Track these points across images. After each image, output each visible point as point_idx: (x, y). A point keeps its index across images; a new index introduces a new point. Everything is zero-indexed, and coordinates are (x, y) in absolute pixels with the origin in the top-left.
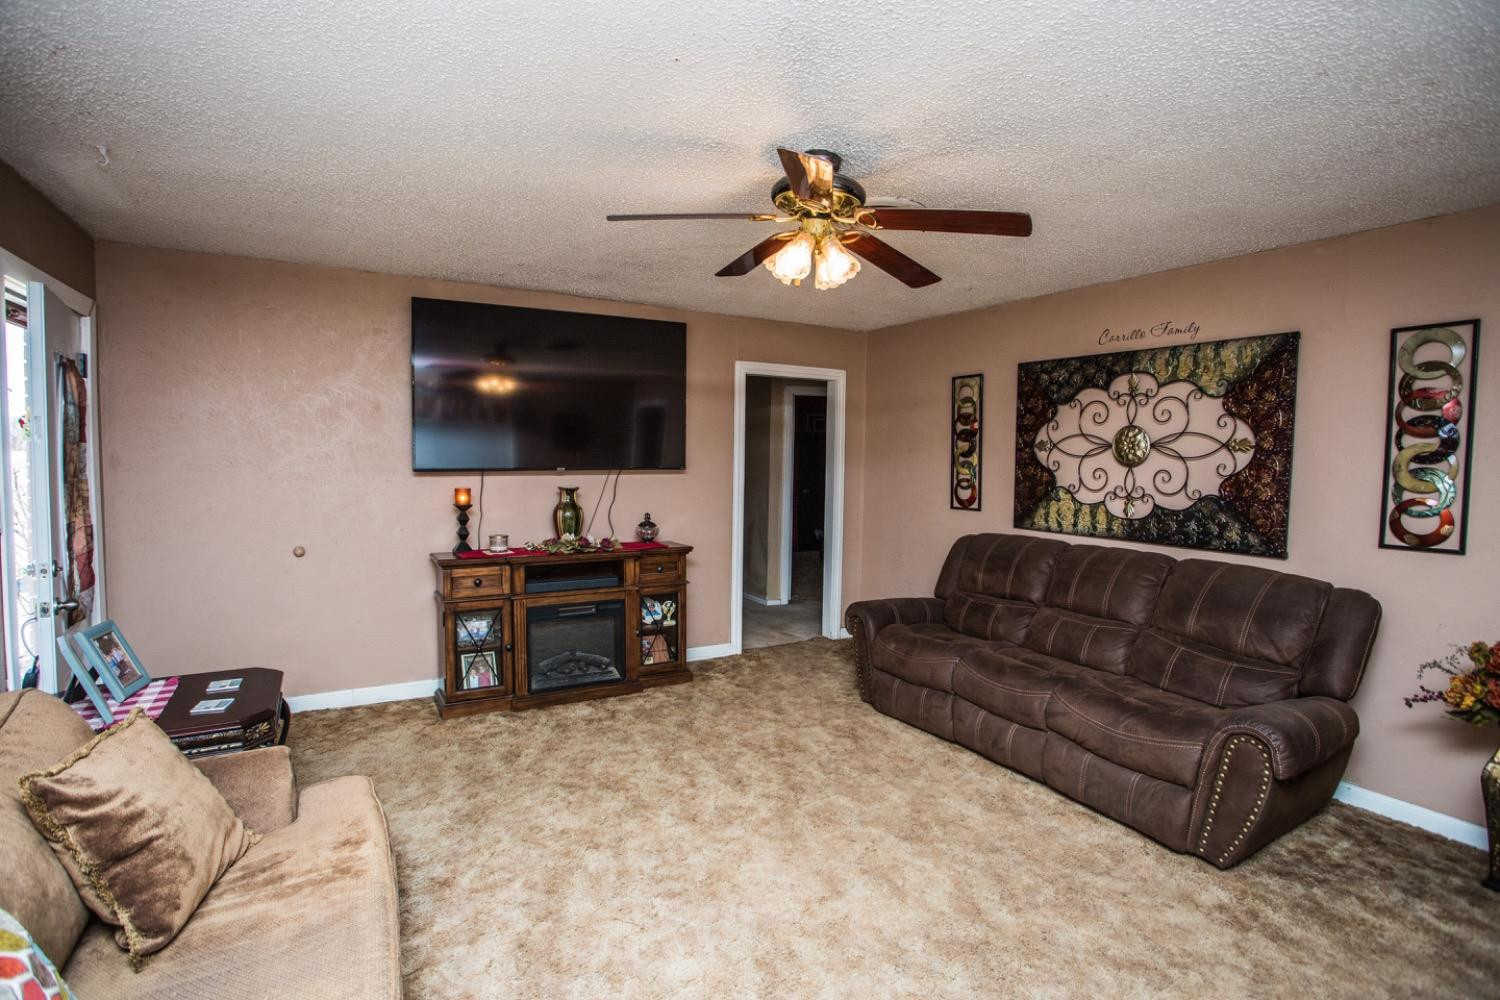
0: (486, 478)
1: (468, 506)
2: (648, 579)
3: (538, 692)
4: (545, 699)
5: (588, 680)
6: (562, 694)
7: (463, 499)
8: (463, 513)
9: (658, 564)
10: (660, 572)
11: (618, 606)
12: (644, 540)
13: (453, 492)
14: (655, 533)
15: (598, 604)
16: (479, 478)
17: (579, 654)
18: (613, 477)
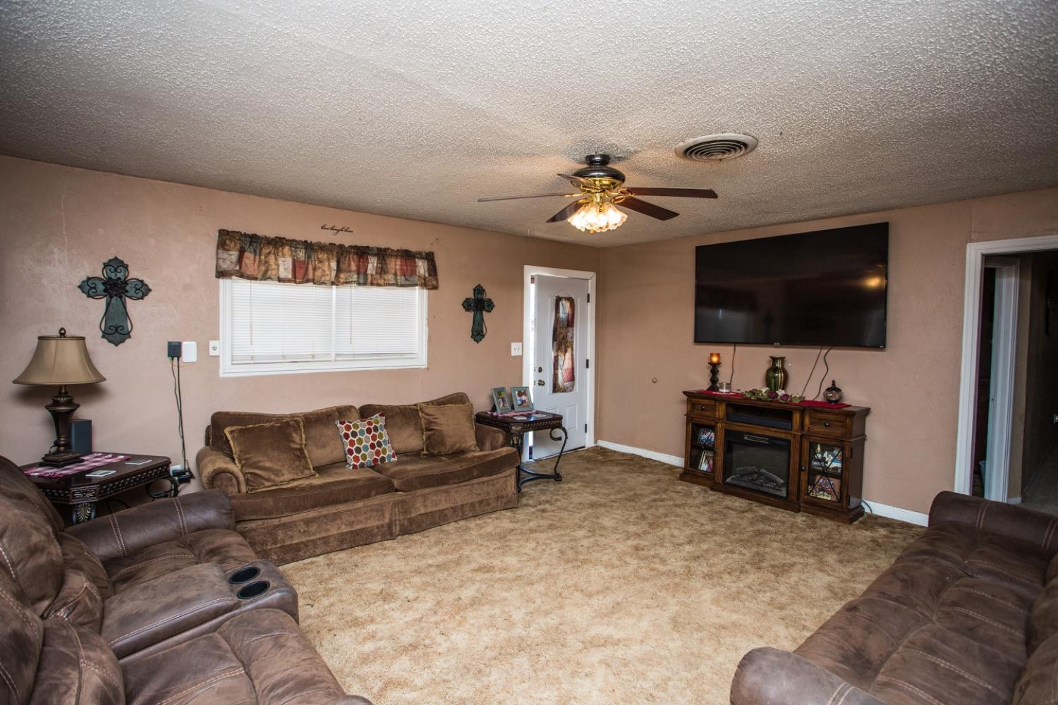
0: (738, 348)
1: (718, 364)
2: (816, 430)
3: (728, 484)
4: (728, 490)
5: (764, 489)
6: (740, 491)
7: (715, 359)
8: (714, 368)
9: (828, 421)
10: (826, 426)
11: (786, 443)
12: (830, 402)
13: (709, 355)
14: (841, 398)
15: (771, 438)
16: (733, 348)
17: (763, 471)
18: (824, 351)
